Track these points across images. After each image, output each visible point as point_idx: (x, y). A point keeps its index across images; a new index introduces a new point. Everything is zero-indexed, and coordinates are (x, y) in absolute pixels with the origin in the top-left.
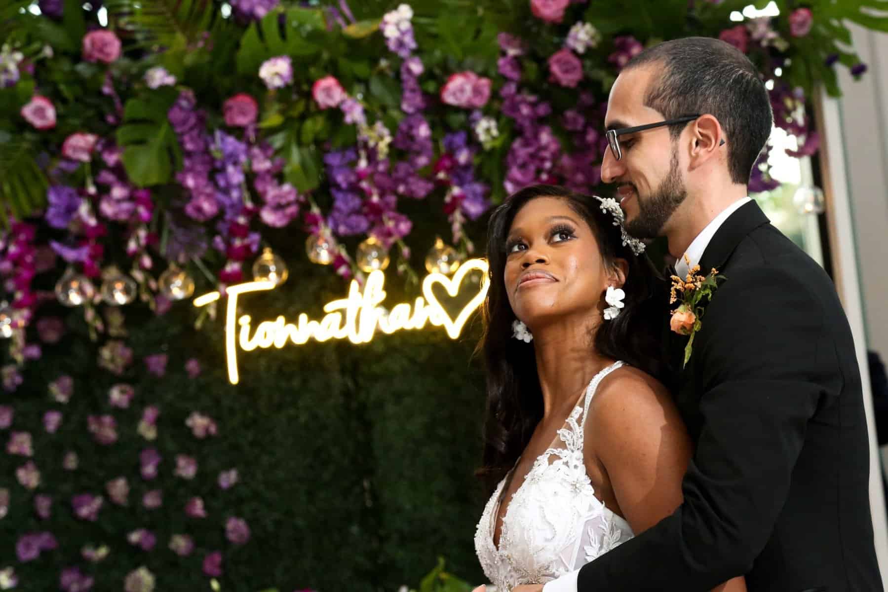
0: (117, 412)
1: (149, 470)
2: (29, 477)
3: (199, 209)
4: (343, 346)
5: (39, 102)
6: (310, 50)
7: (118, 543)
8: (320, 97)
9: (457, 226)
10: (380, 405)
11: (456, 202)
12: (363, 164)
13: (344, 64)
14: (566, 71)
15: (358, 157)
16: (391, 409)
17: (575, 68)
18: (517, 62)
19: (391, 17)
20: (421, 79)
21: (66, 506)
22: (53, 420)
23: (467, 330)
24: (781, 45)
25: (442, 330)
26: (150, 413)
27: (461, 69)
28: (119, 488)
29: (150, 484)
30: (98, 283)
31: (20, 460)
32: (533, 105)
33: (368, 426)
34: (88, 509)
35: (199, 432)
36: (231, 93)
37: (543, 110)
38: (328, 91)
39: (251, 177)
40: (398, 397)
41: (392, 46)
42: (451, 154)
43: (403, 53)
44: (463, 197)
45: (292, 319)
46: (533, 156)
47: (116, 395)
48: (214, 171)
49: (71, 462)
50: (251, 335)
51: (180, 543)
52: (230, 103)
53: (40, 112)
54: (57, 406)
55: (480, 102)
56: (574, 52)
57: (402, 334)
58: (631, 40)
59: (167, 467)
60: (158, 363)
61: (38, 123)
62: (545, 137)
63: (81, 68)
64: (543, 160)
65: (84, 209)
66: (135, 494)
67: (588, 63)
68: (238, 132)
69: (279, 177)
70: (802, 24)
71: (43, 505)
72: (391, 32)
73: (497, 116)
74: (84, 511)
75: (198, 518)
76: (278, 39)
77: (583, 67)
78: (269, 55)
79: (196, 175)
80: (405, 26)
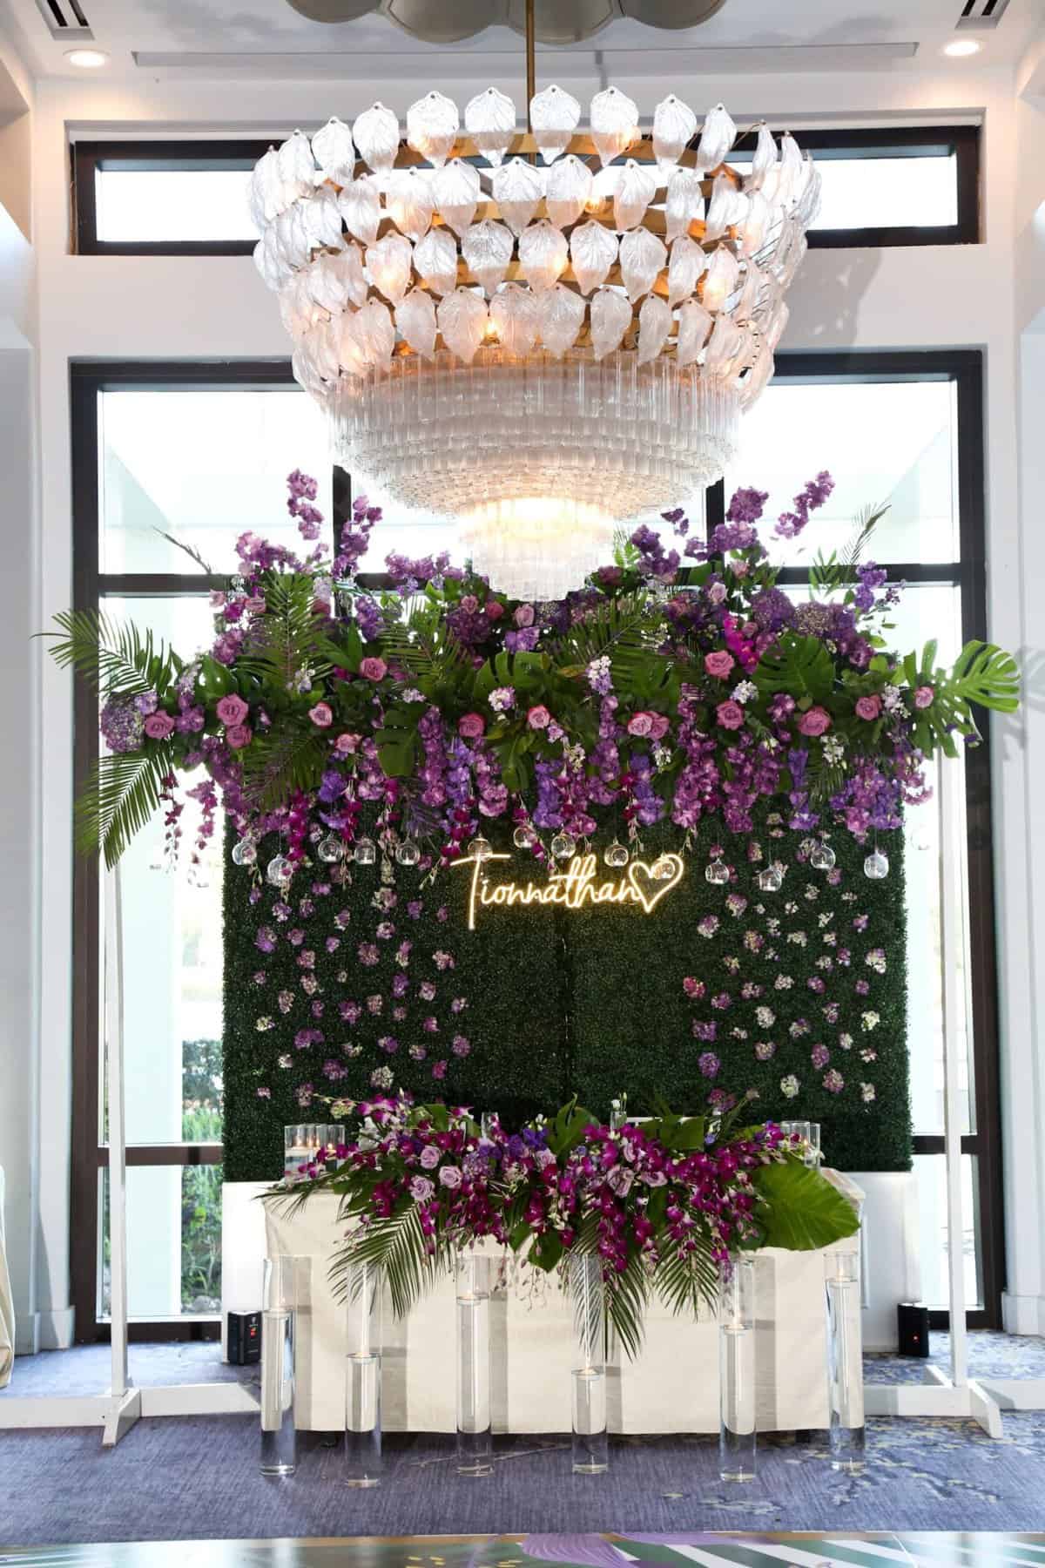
0: (381, 943)
1: (399, 990)
2: (310, 985)
3: (431, 798)
4: (559, 910)
5: (321, 707)
6: (530, 683)
7: (370, 1045)
8: (534, 723)
9: (632, 830)
10: (583, 960)
11: (635, 810)
12: (564, 774)
13: (555, 696)
14: (730, 718)
15: (561, 770)
16: (591, 964)
17: (736, 716)
18: (693, 706)
19: (595, 664)
20: (615, 713)
21: (333, 1010)
22: (333, 945)
23: (659, 907)
24: (906, 714)
25: (640, 906)
26: (405, 947)
27: (645, 709)
28: (376, 1003)
29: (399, 1001)
30: (352, 846)
31: (306, 972)
32: (702, 741)
33: (572, 976)
34: (351, 1013)
35: (441, 965)
36: (466, 712)
37: (709, 745)
38: (538, 716)
39: (475, 777)
40: (599, 955)
41: (593, 684)
42: (635, 774)
43: (603, 692)
44: (639, 807)
45: (522, 885)
46: (697, 781)
47: (382, 930)
48: (446, 770)
49: (343, 977)
50: (488, 897)
51: (416, 1051)
52: (463, 719)
53: (321, 715)
54: (338, 934)
55: (656, 736)
56: (738, 702)
57: (605, 905)
58: (788, 697)
59: (413, 989)
60: (415, 909)
61: (319, 723)
62: (708, 767)
63: (356, 684)
64: (705, 785)
65: (348, 790)
66: (386, 1009)
67: (748, 713)
68: (468, 741)
69: (496, 779)
70: (924, 699)
71: (318, 1008)
72: (593, 675)
73: (672, 747)
74: (346, 1015)
75: (431, 1032)
76: (507, 673)
77: (743, 716)
78: (498, 684)
79: (434, 772)
80: (605, 671)
